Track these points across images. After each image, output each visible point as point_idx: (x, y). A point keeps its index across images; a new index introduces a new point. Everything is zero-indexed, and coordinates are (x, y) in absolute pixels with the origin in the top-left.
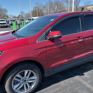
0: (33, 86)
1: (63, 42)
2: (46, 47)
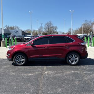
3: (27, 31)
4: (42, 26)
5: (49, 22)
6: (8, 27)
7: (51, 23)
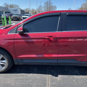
0: (4, 68)
1: (31, 38)
2: (14, 39)
3: (26, 10)
4: (41, 5)
5: (49, 1)
6: (7, 5)
7: (51, 2)
